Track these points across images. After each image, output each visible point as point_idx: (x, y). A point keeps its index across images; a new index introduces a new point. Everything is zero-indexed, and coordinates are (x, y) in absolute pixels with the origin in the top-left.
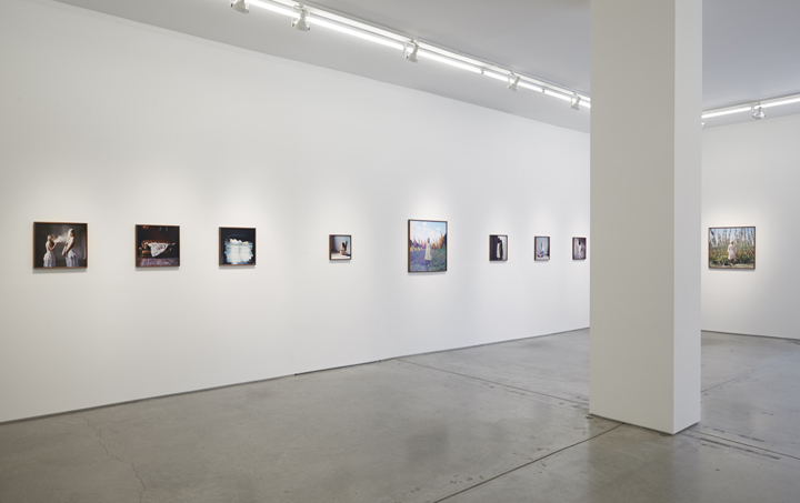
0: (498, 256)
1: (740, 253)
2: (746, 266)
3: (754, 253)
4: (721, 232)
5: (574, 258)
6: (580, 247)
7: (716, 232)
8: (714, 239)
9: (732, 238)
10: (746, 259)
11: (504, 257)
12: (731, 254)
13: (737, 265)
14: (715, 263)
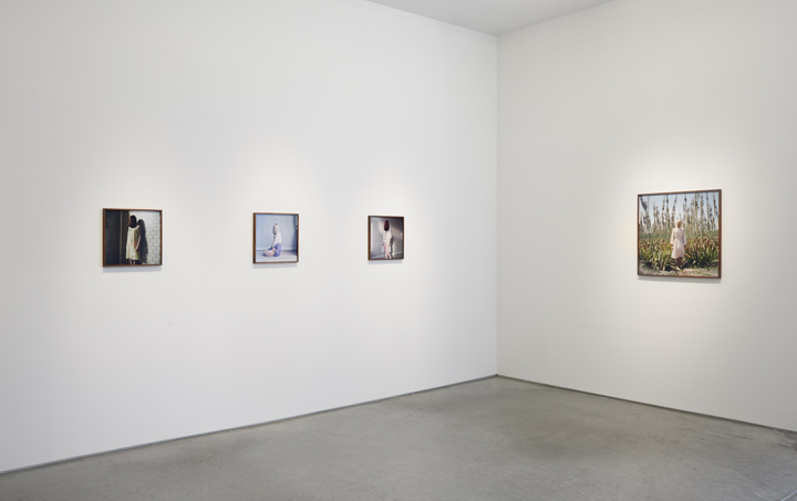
0: (131, 253)
1: (692, 245)
2: (704, 272)
3: (719, 244)
4: (659, 202)
5: (370, 257)
6: (388, 235)
7: (651, 202)
8: (647, 217)
9: (679, 215)
10: (703, 259)
11: (151, 256)
12: (676, 248)
13: (688, 271)
14: (649, 265)
